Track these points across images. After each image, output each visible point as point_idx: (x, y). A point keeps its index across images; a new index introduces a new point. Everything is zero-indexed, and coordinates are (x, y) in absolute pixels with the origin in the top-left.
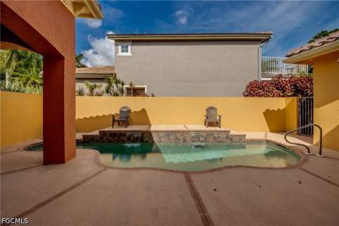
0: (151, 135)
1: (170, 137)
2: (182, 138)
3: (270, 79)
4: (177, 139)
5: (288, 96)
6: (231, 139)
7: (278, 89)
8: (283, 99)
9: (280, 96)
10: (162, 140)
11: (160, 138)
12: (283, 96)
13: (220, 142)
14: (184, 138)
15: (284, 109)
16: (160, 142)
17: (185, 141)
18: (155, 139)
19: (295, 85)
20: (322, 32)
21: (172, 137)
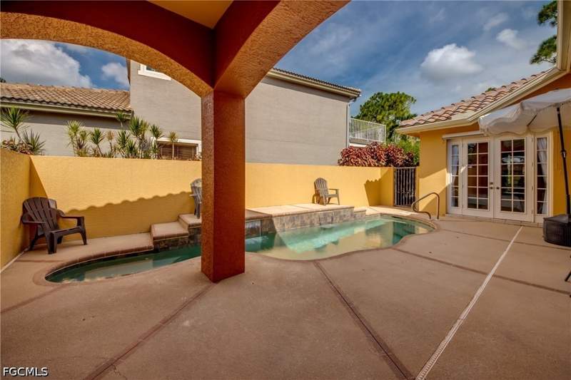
0: (272, 222)
1: (296, 223)
2: (308, 221)
3: (364, 146)
4: (303, 224)
5: (382, 166)
6: (355, 217)
7: (372, 157)
8: (378, 170)
9: (375, 166)
10: (286, 227)
11: (284, 224)
12: (378, 166)
13: (345, 221)
14: (311, 222)
15: (380, 180)
16: (284, 231)
17: (312, 224)
18: (278, 227)
19: (387, 155)
20: (379, 94)
21: (298, 222)
